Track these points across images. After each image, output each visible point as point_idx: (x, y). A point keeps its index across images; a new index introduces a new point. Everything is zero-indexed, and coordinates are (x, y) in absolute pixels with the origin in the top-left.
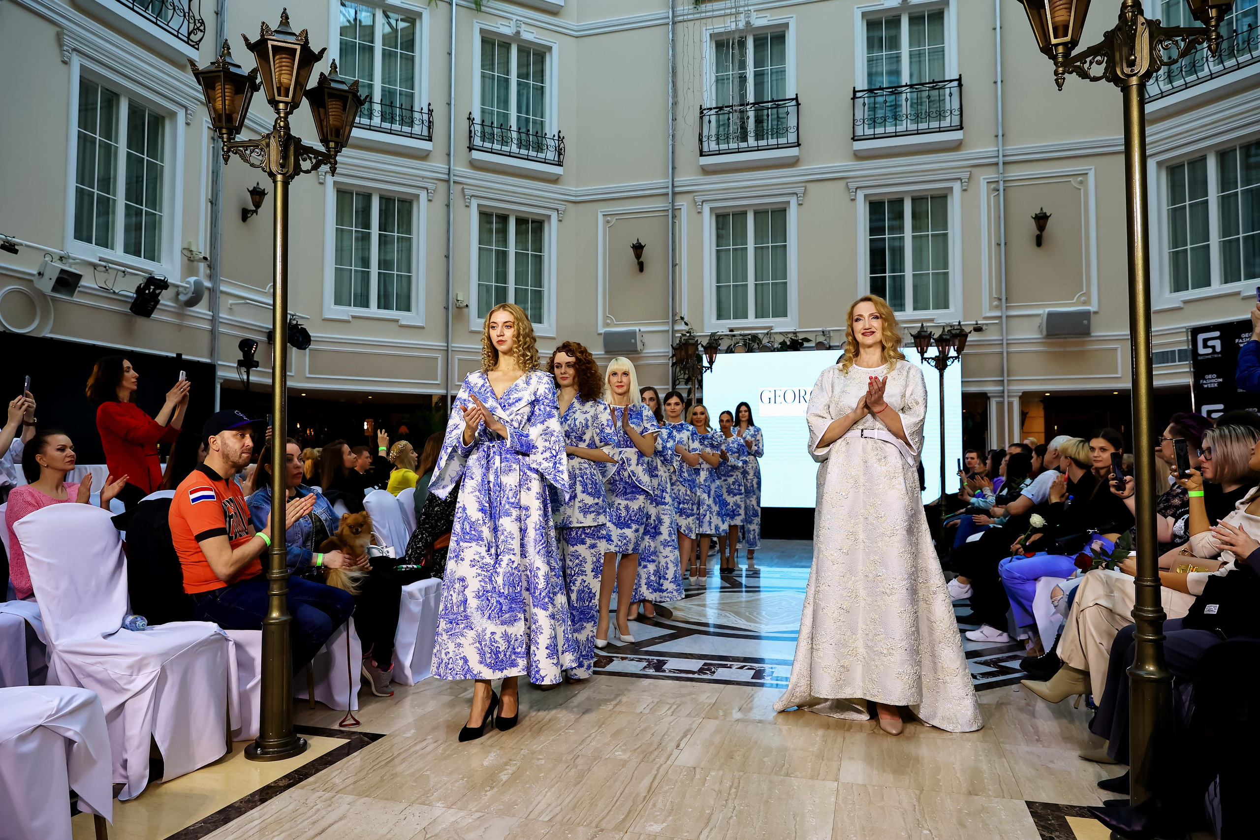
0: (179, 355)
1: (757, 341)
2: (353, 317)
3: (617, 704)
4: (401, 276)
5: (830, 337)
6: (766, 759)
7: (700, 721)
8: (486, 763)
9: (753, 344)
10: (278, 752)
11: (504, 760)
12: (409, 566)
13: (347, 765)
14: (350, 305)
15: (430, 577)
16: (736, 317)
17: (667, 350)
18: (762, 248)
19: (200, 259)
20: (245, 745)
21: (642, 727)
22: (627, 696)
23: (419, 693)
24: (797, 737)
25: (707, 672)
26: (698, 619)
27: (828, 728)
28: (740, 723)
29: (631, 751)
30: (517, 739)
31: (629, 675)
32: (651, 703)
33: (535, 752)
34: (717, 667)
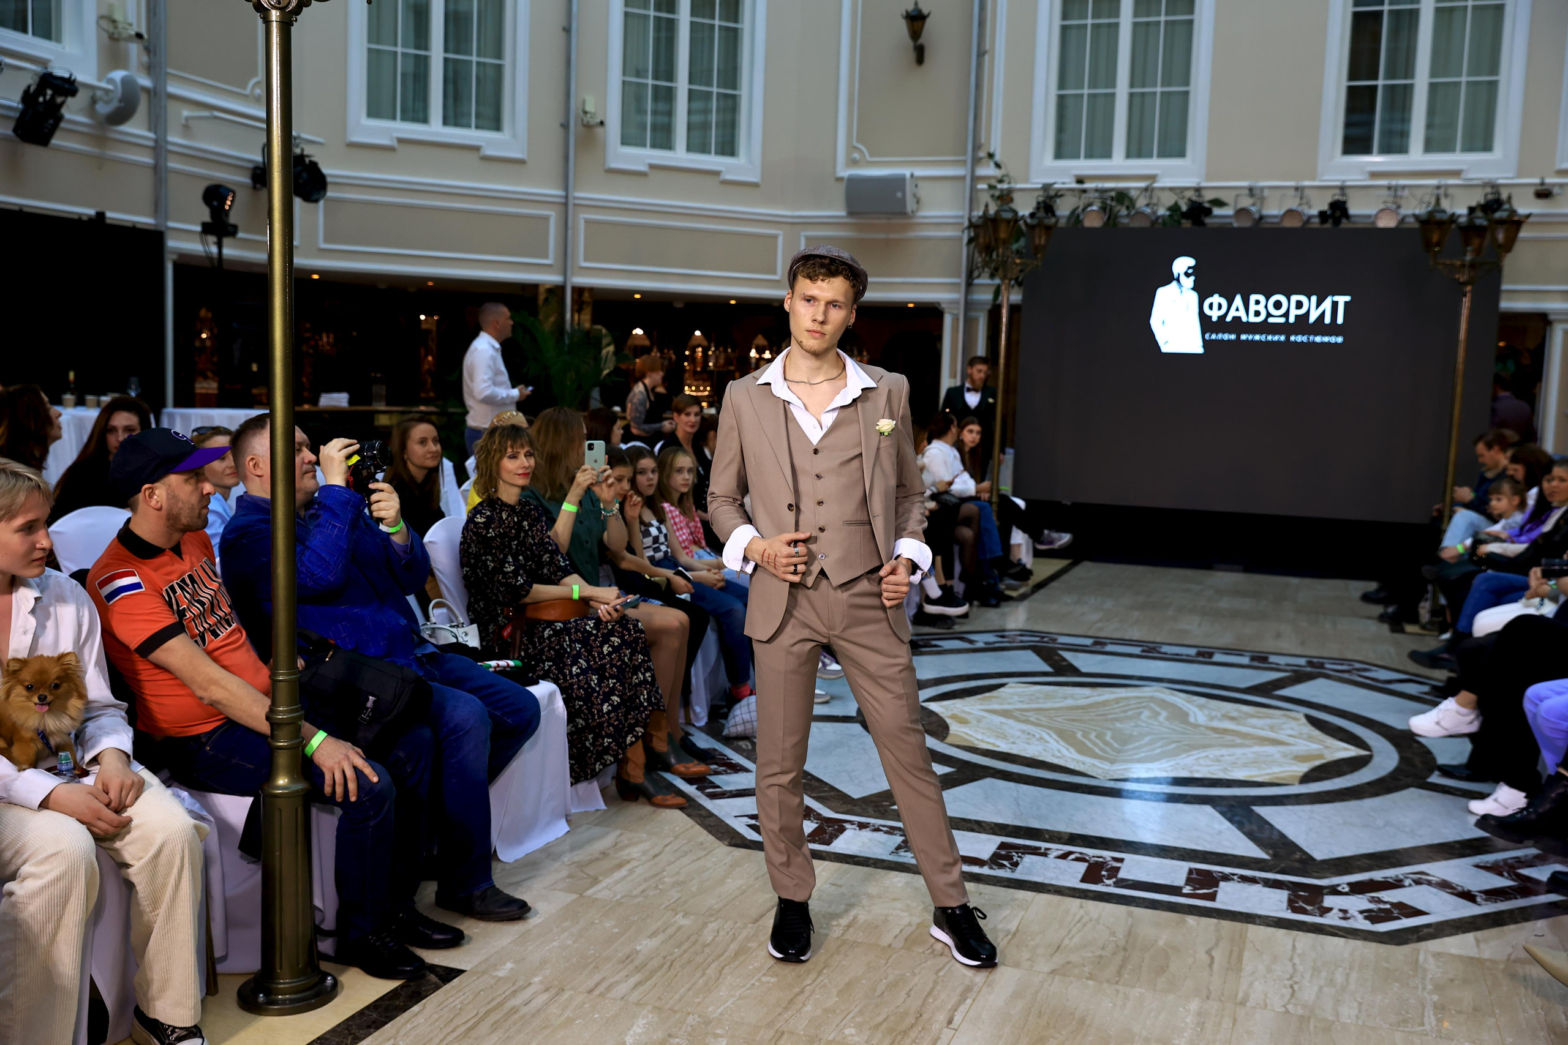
0: (101, 215)
1: (1127, 203)
2: (401, 141)
3: (849, 926)
4: (485, 64)
5: (1262, 199)
9: (1118, 207)
10: (292, 1001)
12: (502, 663)
13: (402, 1032)
14: (394, 118)
15: (537, 683)
16: (1090, 155)
17: (960, 213)
18: (1148, 24)
19: (130, 36)
20: (241, 981)
21: (891, 978)
22: (867, 909)
23: (518, 883)
24: (1152, 1014)
25: (1005, 863)
26: (993, 744)
27: (1208, 998)
28: (1057, 977)
29: (870, 1029)
30: (681, 991)
31: (871, 862)
32: (906, 926)
33: (710, 1022)
34: (1022, 853)
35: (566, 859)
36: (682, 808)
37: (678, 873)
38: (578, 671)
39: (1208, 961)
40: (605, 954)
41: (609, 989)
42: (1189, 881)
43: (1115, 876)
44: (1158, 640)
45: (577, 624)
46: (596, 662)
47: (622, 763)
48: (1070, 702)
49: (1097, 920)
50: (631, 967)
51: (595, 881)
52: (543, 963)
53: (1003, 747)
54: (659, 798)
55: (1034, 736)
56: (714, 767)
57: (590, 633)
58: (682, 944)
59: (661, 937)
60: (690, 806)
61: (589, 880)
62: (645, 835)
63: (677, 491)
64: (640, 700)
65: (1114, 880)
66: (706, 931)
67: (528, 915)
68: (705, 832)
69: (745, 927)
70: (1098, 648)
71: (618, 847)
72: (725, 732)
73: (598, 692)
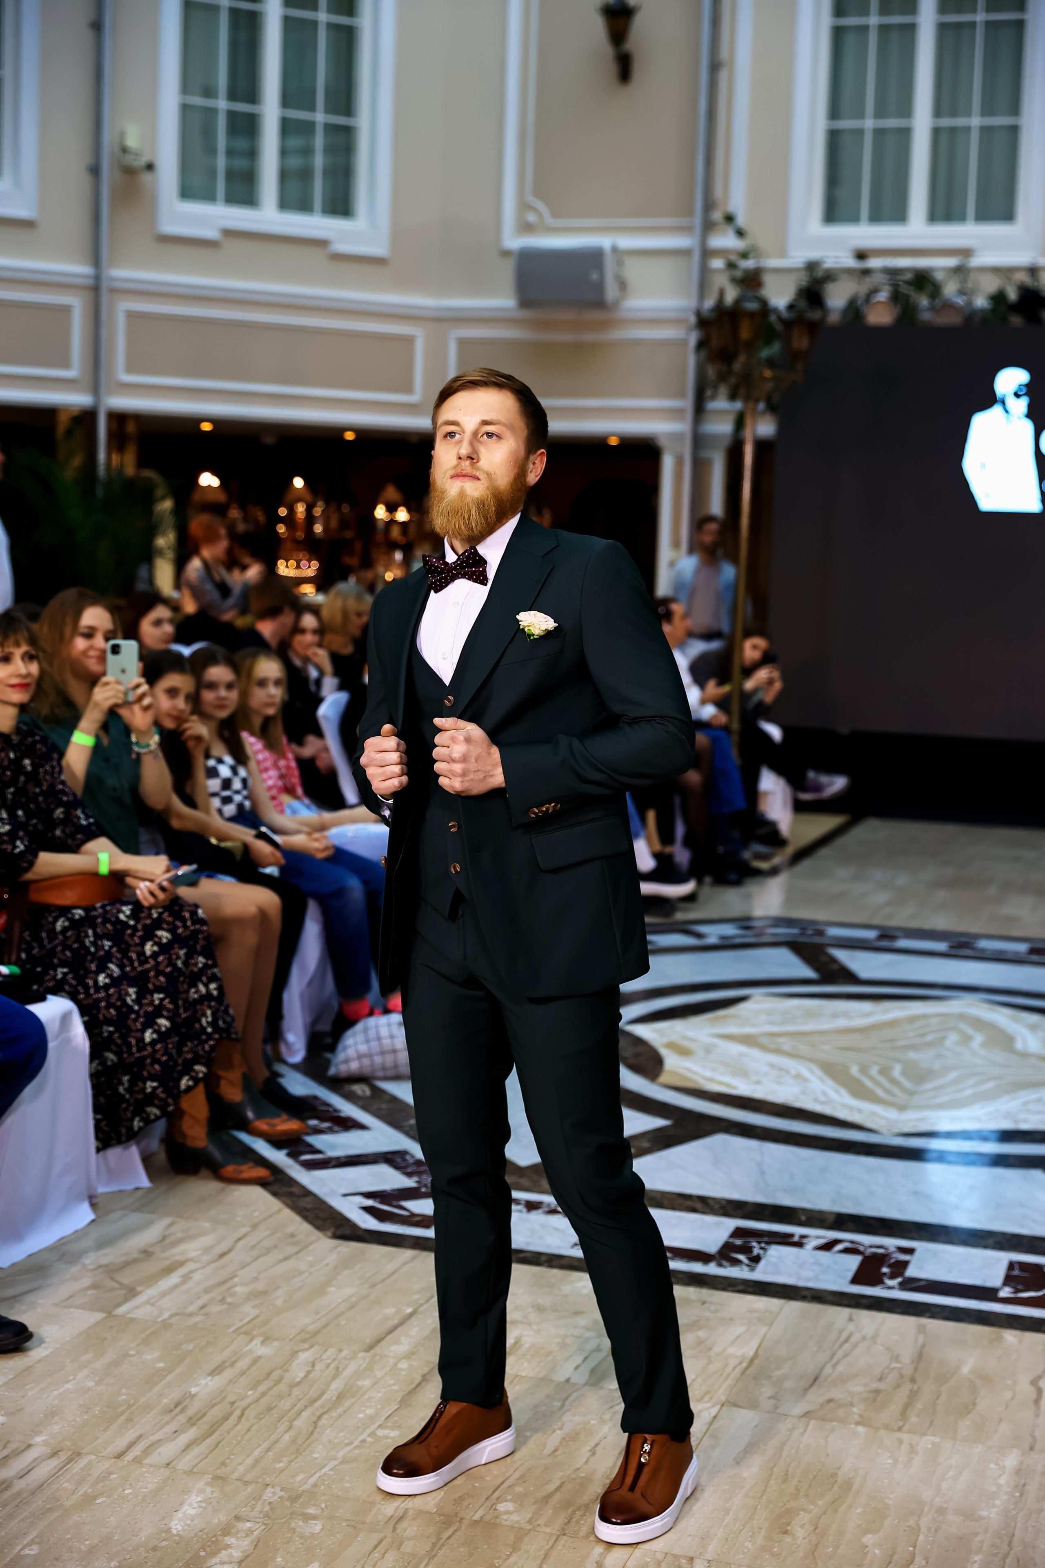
6: (869, 1539)
7: (714, 1411)
8: (176, 1526)
9: (918, 296)
11: (222, 1517)
15: (43, 999)
16: (875, 218)
17: (686, 304)
18: (959, 25)
22: (535, 1327)
23: (14, 1298)
24: (951, 1473)
25: (741, 1257)
26: (728, 1085)
27: (1032, 1448)
28: (812, 1422)
29: (534, 1503)
30: (257, 1453)
31: (543, 1258)
32: (593, 1351)
33: (299, 1497)
34: (768, 1243)
35: (90, 1260)
36: (263, 1184)
37: (256, 1279)
38: (107, 981)
39: (1034, 1395)
40: (143, 1400)
41: (147, 1452)
42: (1008, 1280)
43: (901, 1274)
44: (974, 929)
45: (106, 912)
46: (134, 968)
47: (174, 1118)
48: (842, 1023)
49: (874, 1338)
50: (182, 1419)
51: (131, 1292)
52: (52, 1414)
53: (743, 1088)
54: (230, 1170)
55: (787, 1072)
56: (313, 1122)
57: (125, 925)
58: (259, 1382)
59: (228, 1374)
60: (277, 1181)
61: (123, 1292)
62: (207, 1225)
63: (258, 713)
64: (201, 1025)
65: (900, 1280)
66: (296, 1362)
67: (28, 1344)
68: (297, 1219)
69: (354, 1356)
70: (885, 943)
71: (168, 1241)
72: (332, 1071)
73: (137, 1012)
